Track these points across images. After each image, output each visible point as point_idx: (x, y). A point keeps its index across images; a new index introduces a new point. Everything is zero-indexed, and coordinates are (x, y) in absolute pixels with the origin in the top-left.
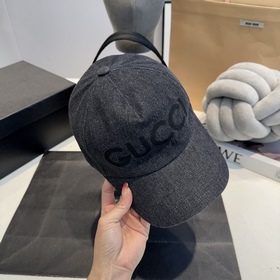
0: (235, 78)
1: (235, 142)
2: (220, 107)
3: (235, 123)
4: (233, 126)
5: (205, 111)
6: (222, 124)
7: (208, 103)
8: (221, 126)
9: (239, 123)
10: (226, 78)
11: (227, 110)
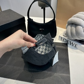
0: (78, 17)
1: (76, 40)
2: (71, 27)
3: (76, 33)
4: (75, 34)
5: (66, 28)
6: (72, 33)
7: (68, 26)
8: (71, 34)
9: (78, 33)
10: (74, 17)
11: (74, 28)
